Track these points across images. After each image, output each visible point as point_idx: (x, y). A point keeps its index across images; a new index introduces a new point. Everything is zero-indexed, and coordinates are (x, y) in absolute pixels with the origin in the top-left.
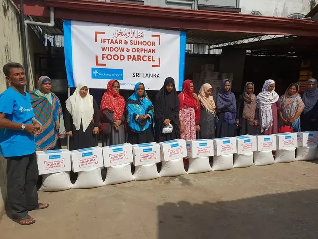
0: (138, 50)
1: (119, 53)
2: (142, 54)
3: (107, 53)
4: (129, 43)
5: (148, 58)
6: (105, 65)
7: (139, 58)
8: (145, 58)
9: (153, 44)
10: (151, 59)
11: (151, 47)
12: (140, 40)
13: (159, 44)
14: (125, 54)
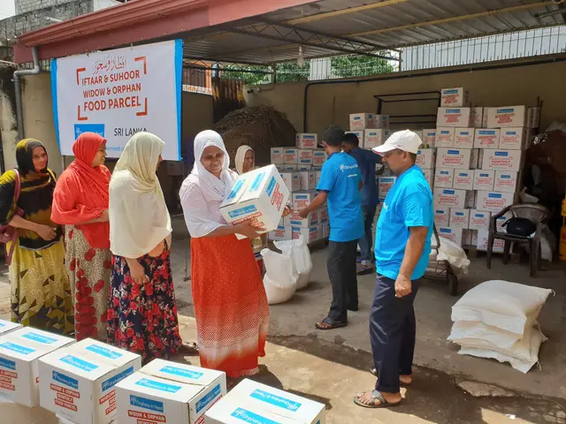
0: (119, 89)
1: (100, 98)
2: (124, 95)
3: (89, 99)
4: (110, 79)
5: (133, 101)
6: (86, 119)
7: (122, 103)
8: (129, 102)
9: (137, 74)
10: (135, 103)
11: (135, 81)
12: (121, 71)
13: (145, 73)
14: (106, 98)
